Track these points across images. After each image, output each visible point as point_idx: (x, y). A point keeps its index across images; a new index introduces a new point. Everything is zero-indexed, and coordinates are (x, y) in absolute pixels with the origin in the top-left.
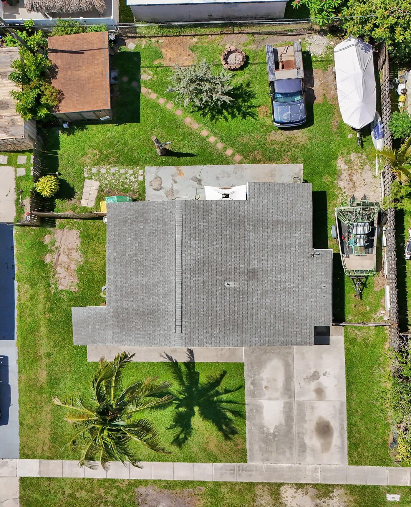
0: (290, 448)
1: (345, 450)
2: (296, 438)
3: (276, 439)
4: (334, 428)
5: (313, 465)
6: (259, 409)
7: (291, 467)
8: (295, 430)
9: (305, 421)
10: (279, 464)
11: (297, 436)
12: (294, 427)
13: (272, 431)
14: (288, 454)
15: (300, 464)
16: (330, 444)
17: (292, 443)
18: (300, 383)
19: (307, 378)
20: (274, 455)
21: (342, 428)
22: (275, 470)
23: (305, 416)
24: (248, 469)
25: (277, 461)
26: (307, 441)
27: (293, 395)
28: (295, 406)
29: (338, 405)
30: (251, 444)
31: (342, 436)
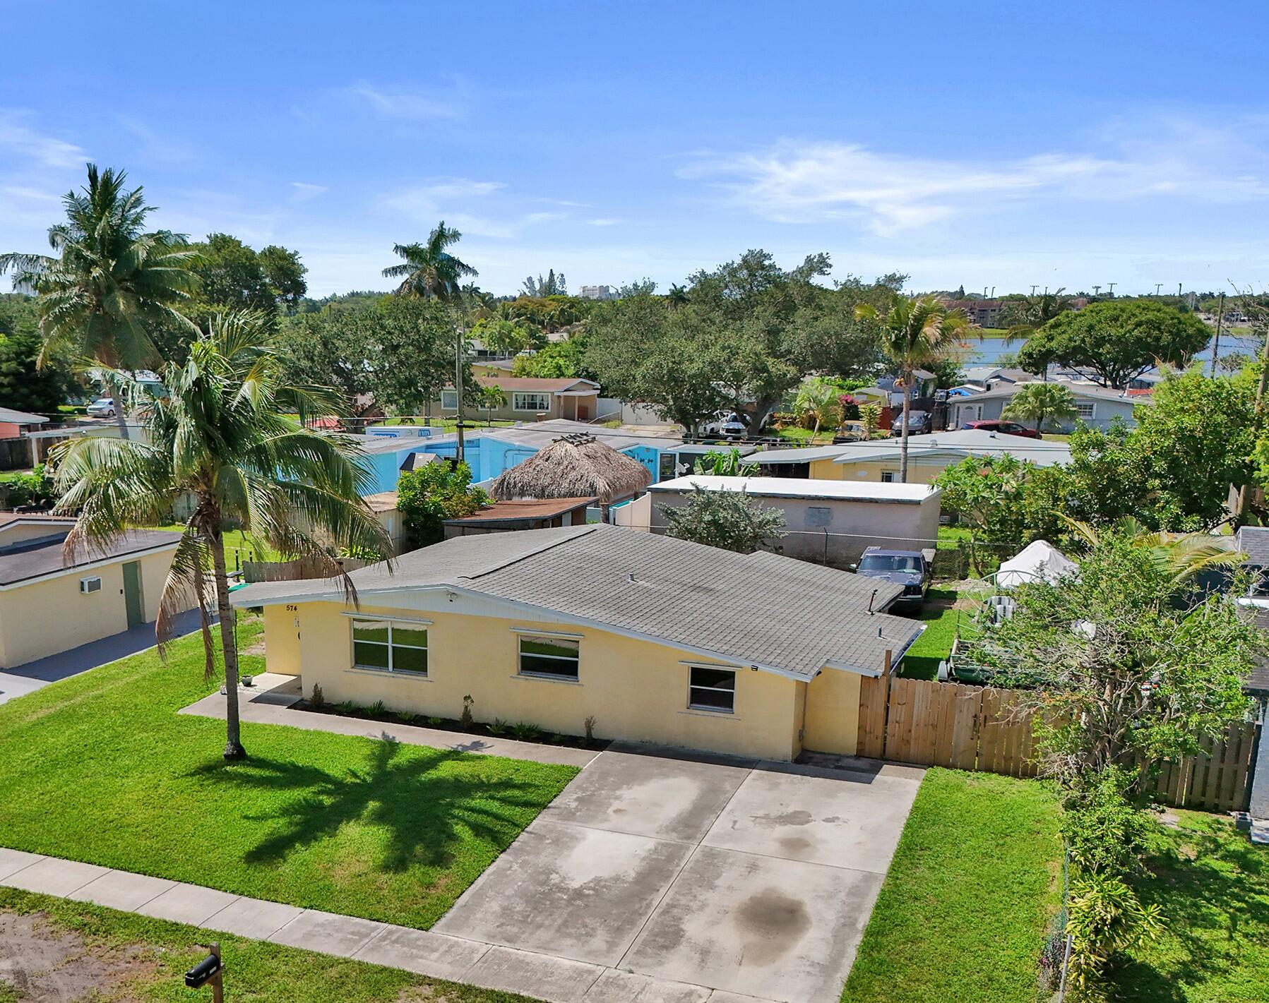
0: (619, 931)
1: (839, 975)
2: (654, 914)
3: (578, 902)
4: (814, 919)
5: (682, 985)
6: (562, 842)
7: (590, 972)
8: (663, 895)
9: (712, 887)
10: (544, 956)
11: (659, 910)
12: (663, 891)
13: (576, 884)
14: (599, 941)
15: (631, 972)
16: (781, 949)
17: (633, 923)
18: (735, 822)
19: (767, 817)
20: (543, 935)
21: (848, 923)
22: (519, 965)
23: (719, 876)
24: (419, 943)
25: (545, 947)
26: (694, 927)
27: (699, 836)
28: (693, 854)
29: (850, 879)
30: (480, 896)
31: (839, 939)
